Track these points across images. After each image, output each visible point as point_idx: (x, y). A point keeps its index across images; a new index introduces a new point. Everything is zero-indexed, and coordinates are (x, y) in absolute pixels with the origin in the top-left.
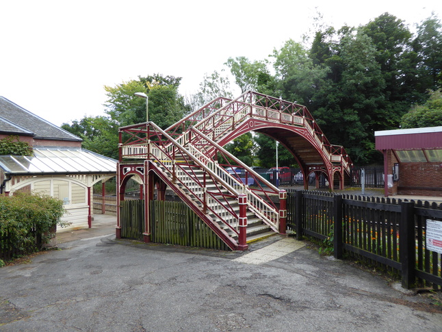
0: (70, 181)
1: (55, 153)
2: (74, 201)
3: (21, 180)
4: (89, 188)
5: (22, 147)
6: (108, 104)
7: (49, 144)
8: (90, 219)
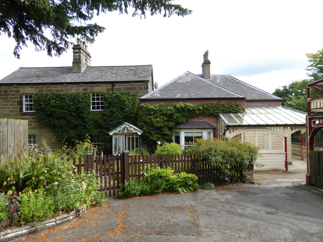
0: (270, 132)
1: (260, 110)
2: (273, 148)
3: (235, 130)
4: (286, 138)
5: (237, 107)
6: (310, 68)
7: (257, 104)
8: (287, 164)
